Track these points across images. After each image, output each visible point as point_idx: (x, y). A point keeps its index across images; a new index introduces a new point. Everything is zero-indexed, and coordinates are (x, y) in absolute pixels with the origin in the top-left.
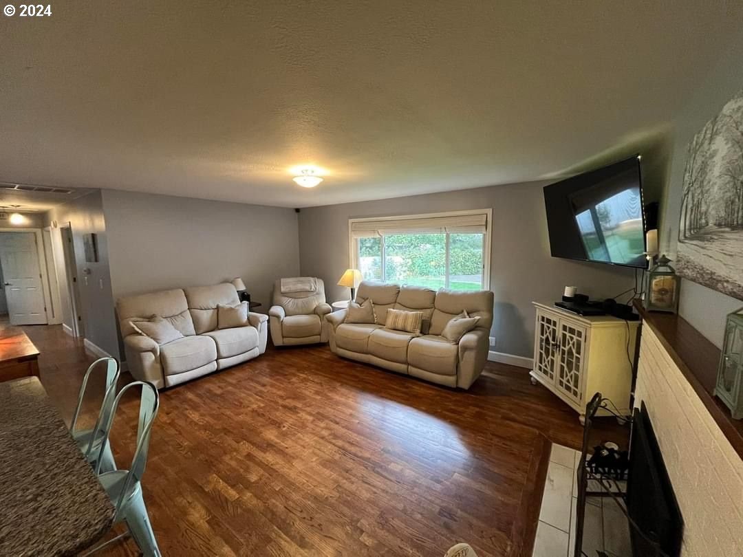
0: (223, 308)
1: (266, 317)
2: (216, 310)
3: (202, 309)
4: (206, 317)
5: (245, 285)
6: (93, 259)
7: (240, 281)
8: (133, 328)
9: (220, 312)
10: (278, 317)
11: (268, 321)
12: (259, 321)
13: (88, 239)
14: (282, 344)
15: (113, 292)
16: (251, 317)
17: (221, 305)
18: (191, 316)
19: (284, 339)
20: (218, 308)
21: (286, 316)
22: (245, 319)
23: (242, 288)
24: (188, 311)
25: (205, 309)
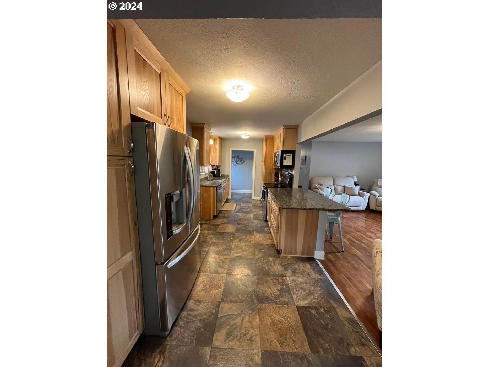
0: (347, 187)
1: (369, 194)
2: (344, 187)
3: (338, 186)
4: (340, 189)
5: (358, 180)
6: (304, 164)
7: (355, 177)
8: (317, 187)
9: (345, 188)
10: (375, 196)
11: (369, 196)
12: (365, 195)
13: (303, 158)
14: (375, 209)
15: (310, 175)
16: (360, 193)
17: (346, 185)
18: (334, 187)
19: (377, 207)
20: (345, 187)
21: (379, 196)
22: (357, 193)
23: (356, 180)
24: (333, 185)
25: (340, 186)
